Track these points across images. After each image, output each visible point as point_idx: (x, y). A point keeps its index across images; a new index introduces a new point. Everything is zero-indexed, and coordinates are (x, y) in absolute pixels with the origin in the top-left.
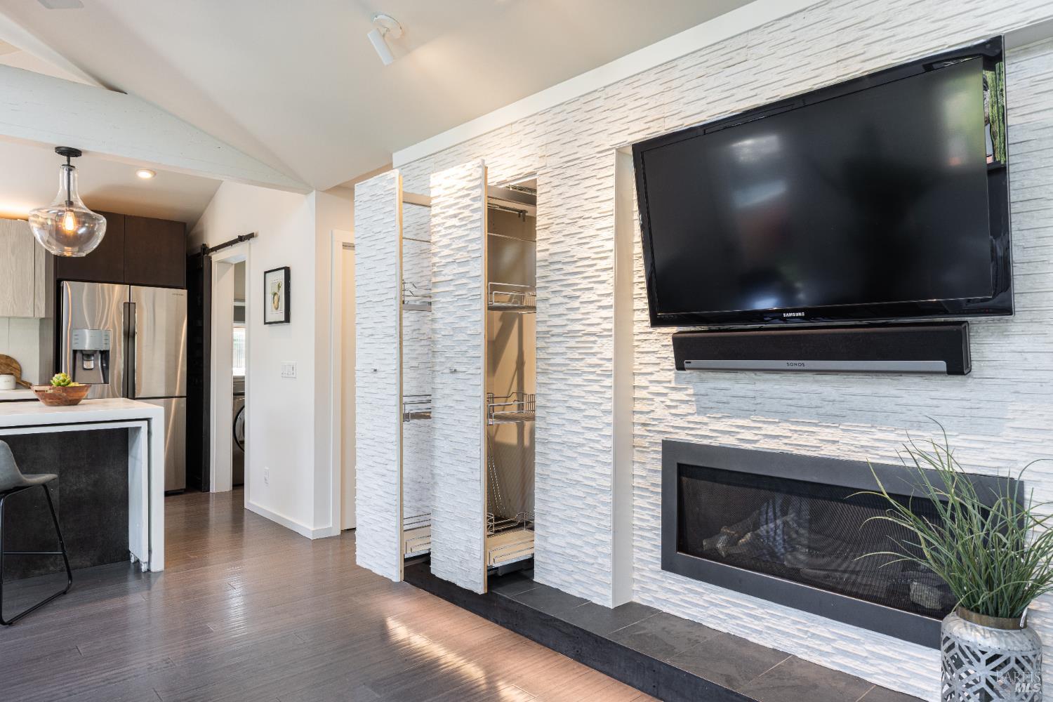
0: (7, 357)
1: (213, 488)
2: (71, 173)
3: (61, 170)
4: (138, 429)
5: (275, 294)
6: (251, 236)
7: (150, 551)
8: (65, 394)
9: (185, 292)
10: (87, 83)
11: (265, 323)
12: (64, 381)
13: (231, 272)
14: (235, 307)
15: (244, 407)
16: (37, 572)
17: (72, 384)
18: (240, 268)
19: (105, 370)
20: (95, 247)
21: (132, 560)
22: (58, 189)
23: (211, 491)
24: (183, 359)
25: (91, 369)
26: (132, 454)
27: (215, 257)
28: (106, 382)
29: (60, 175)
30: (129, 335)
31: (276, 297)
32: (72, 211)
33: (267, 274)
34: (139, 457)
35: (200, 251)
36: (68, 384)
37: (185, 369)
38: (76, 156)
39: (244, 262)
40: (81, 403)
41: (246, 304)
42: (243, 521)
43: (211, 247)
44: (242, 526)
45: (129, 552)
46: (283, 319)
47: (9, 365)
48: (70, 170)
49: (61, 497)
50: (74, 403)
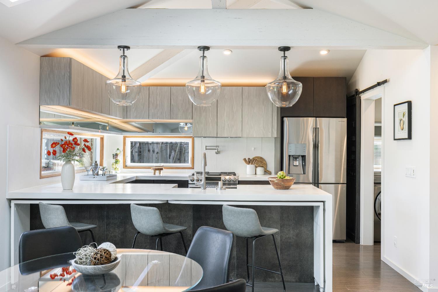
0: (261, 158)
1: (362, 242)
2: (286, 60)
3: (281, 59)
4: (318, 207)
5: (401, 120)
6: (385, 82)
7: (324, 281)
8: (283, 183)
9: (345, 119)
10: (293, 8)
11: (395, 139)
12: (282, 176)
13: (373, 105)
14: (375, 127)
15: (380, 192)
16: (270, 280)
17: (287, 178)
18: (378, 102)
19: (304, 166)
20: (297, 100)
21: (316, 284)
22: (279, 71)
23: (361, 244)
24: (344, 161)
25: (297, 166)
26: (315, 220)
27: (363, 97)
28: (304, 173)
29: (281, 62)
30: (316, 147)
31: (402, 122)
32: (286, 82)
33: (396, 107)
34: (319, 223)
35: (354, 94)
36: (284, 177)
37: (346, 167)
38: (288, 50)
39: (381, 98)
40: (291, 188)
41: (382, 125)
42: (380, 270)
43: (360, 91)
44: (379, 273)
45: (314, 278)
46: (407, 137)
47: (262, 162)
48: (285, 59)
49: (281, 240)
50: (287, 188)
